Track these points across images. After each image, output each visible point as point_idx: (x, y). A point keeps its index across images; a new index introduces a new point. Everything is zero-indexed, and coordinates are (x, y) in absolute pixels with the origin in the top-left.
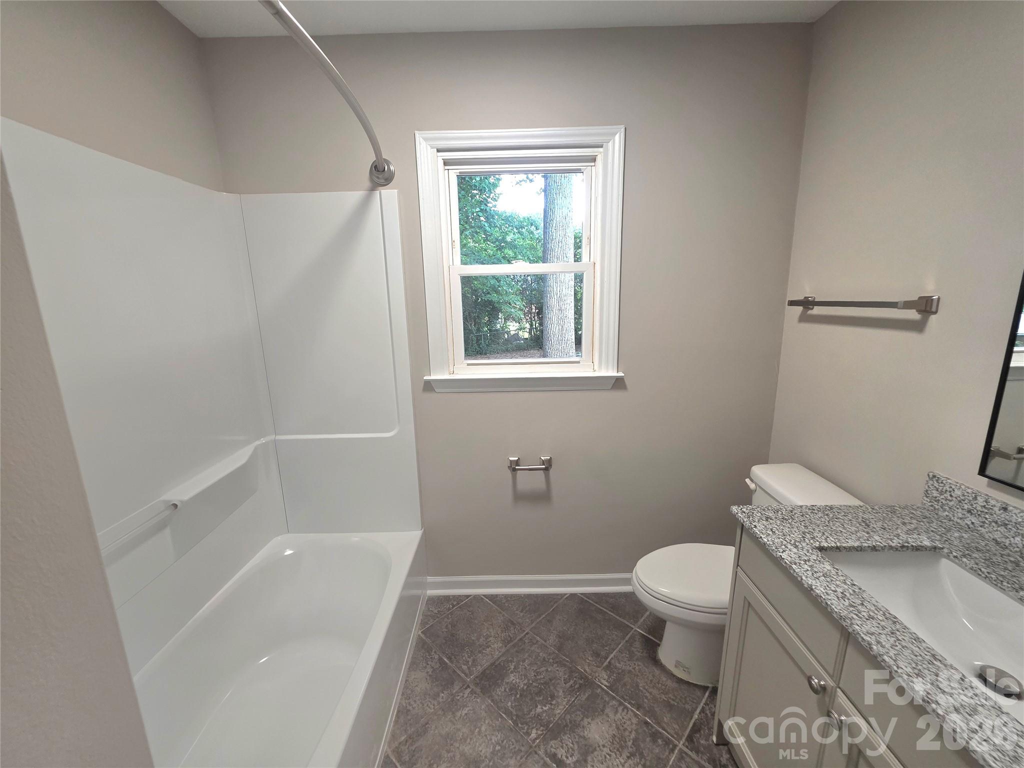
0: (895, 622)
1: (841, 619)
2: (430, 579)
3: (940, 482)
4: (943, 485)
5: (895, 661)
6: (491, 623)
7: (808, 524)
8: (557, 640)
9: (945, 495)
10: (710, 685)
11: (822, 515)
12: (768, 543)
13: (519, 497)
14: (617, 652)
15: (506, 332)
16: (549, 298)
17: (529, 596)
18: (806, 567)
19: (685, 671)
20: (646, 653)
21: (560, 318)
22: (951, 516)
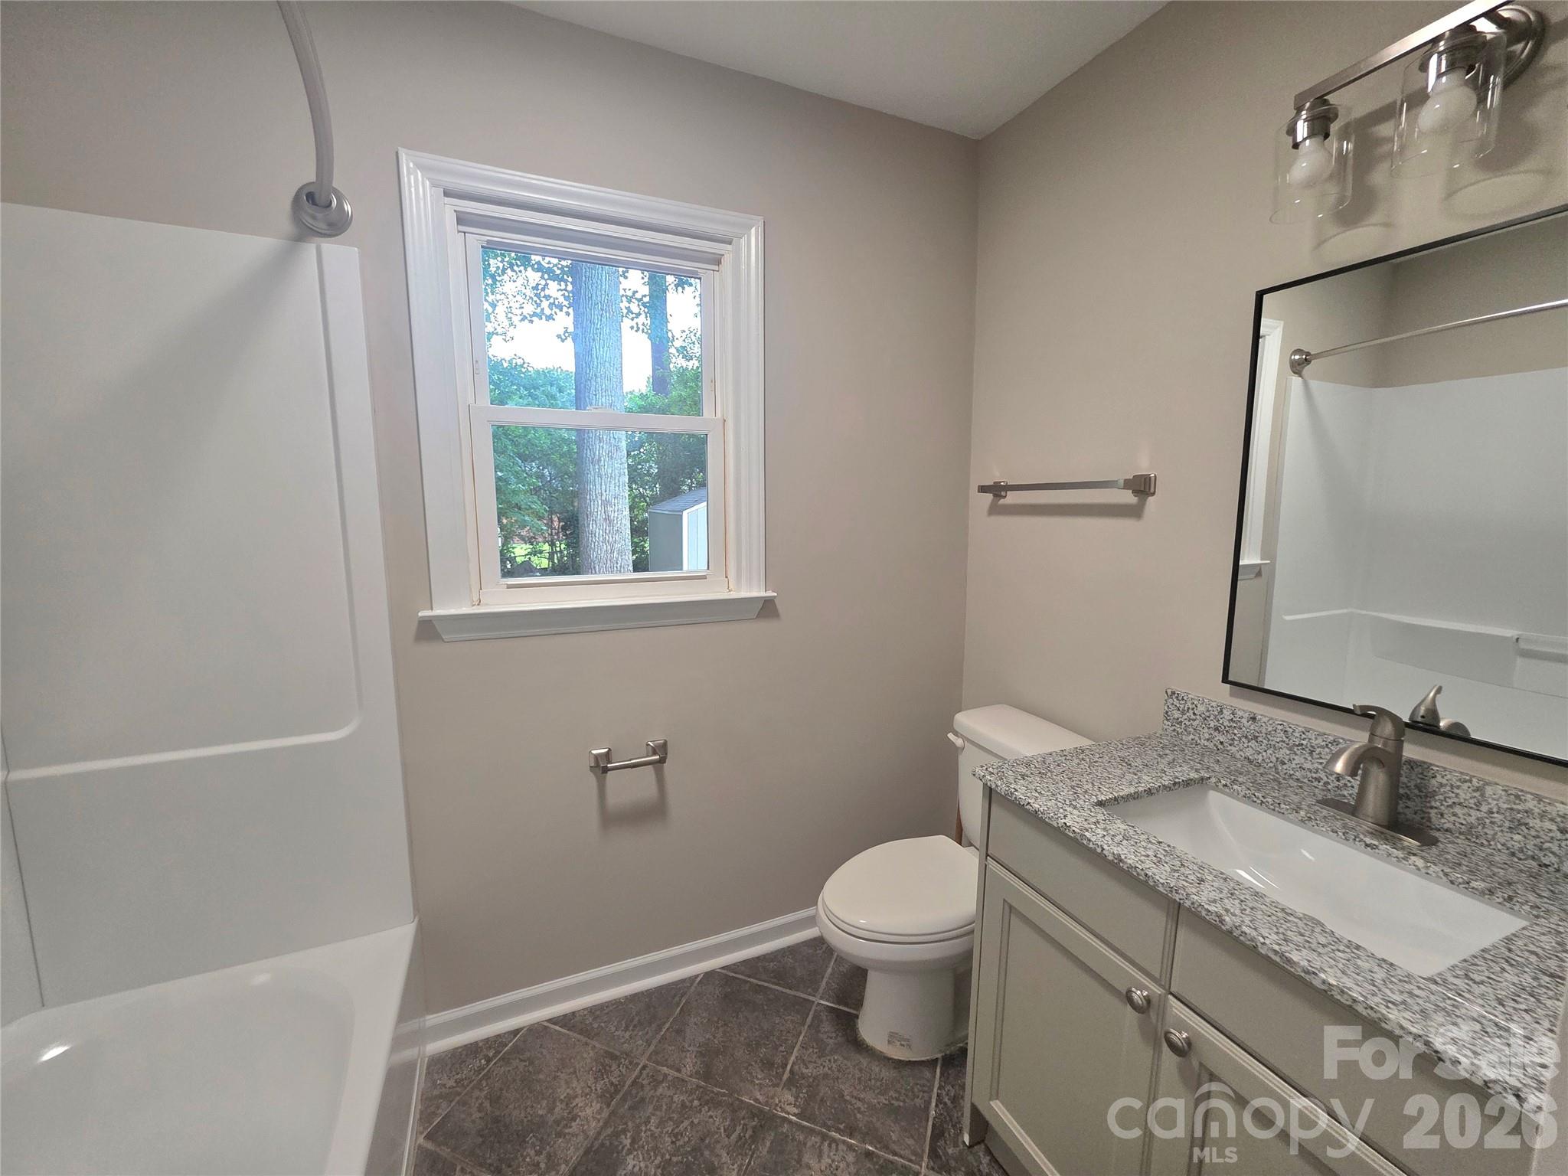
0: (1225, 879)
1: (1171, 891)
2: (432, 1019)
3: (1180, 698)
4: (1184, 702)
5: (1255, 929)
6: (572, 1070)
7: (1070, 775)
8: (699, 1063)
9: (1188, 714)
10: (939, 1056)
11: (1078, 761)
12: (1041, 809)
13: (612, 819)
14: (799, 1050)
15: (507, 559)
16: (588, 501)
17: (634, 998)
18: (1099, 831)
19: (903, 1045)
20: (843, 1036)
21: (607, 531)
22: (1197, 738)
